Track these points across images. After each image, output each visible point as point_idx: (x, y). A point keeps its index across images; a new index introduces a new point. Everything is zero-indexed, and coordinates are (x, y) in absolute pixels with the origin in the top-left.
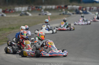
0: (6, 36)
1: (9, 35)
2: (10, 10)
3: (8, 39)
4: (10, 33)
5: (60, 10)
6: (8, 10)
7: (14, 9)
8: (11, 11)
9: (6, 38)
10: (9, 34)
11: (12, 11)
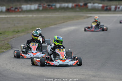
0: (8, 41)
1: (12, 40)
2: (16, 8)
3: (10, 45)
4: (14, 37)
5: (78, 10)
6: (13, 9)
7: (20, 8)
8: (16, 10)
9: (8, 44)
10: (11, 38)
11: (18, 10)
